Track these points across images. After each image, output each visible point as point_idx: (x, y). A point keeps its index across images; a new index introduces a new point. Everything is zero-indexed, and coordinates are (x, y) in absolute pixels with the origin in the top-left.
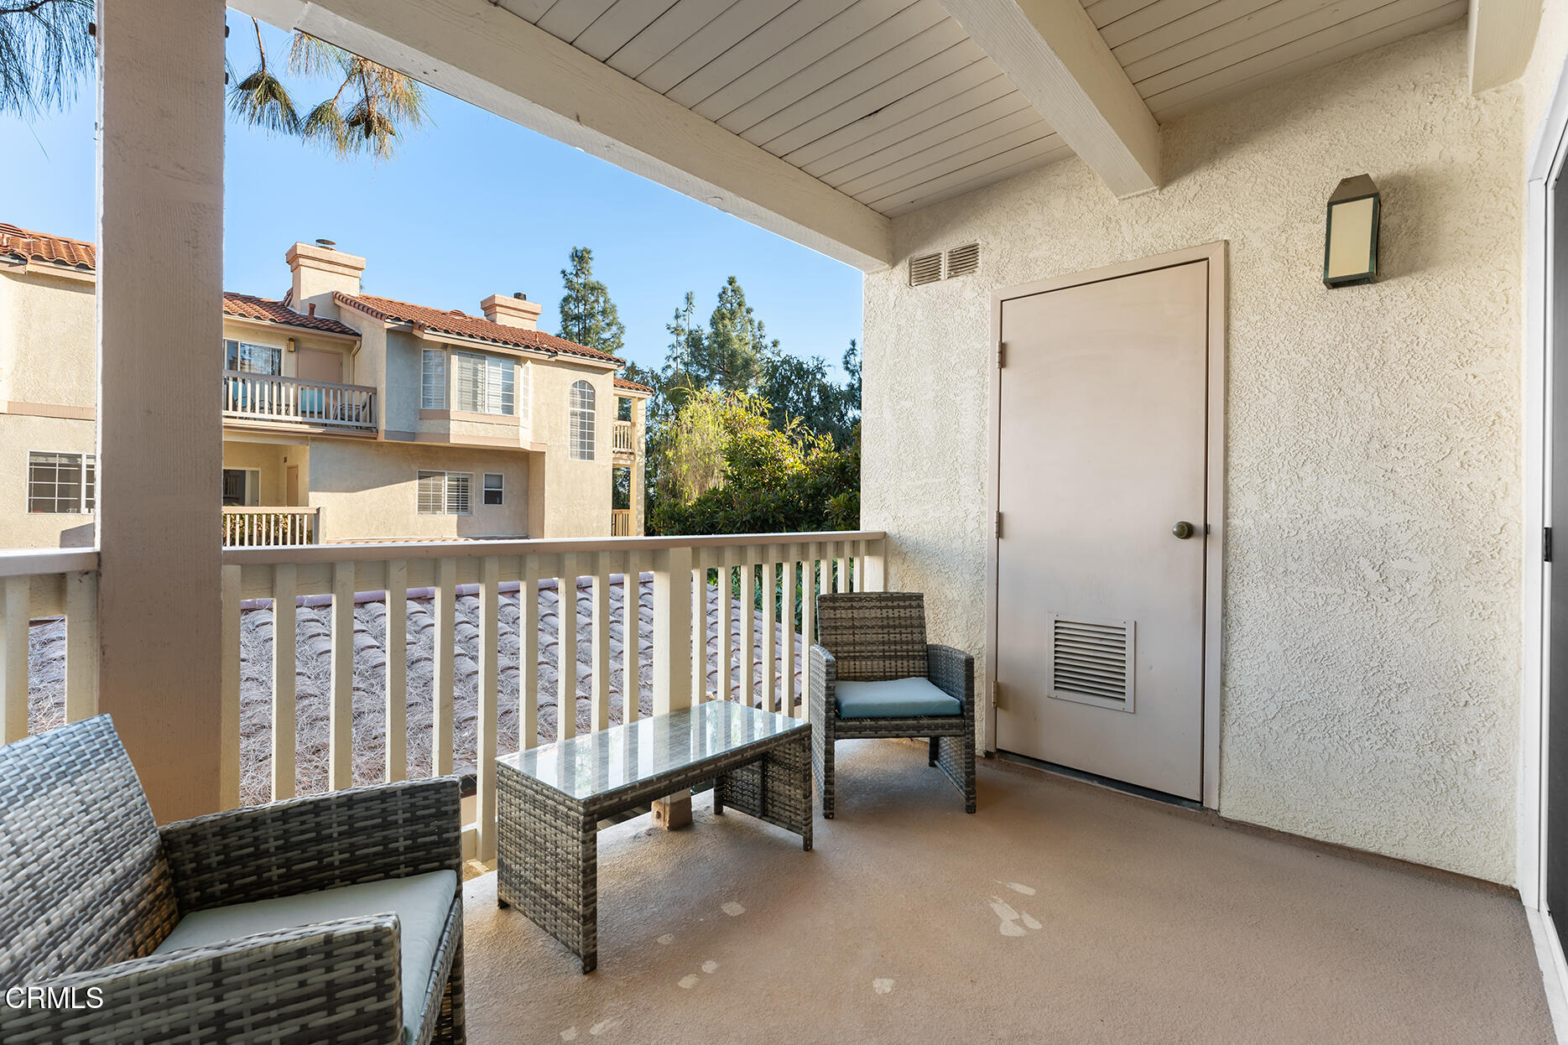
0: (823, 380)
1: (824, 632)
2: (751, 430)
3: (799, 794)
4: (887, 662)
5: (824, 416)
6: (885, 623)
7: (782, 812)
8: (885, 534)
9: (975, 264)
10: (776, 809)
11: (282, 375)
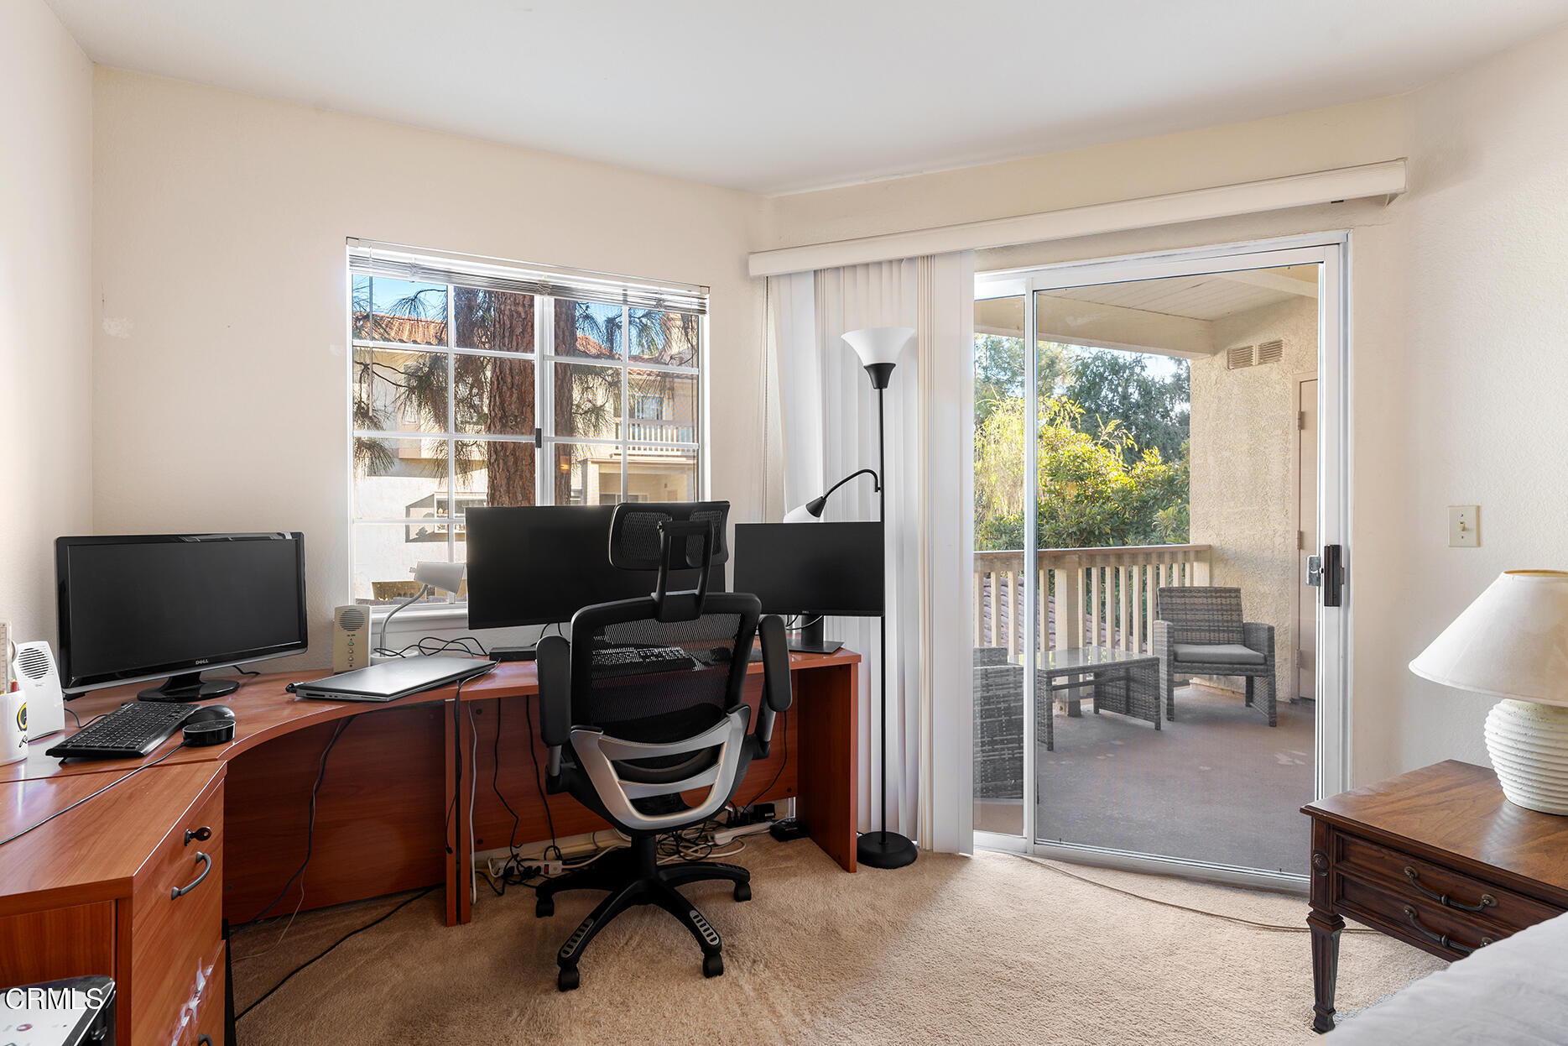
0: (1143, 373)
1: (1163, 611)
2: (1071, 447)
3: (1151, 699)
4: (1212, 634)
5: (1146, 413)
6: (1210, 607)
7: (1140, 710)
8: (1210, 546)
9: (1280, 355)
10: (1136, 709)
11: (664, 419)
